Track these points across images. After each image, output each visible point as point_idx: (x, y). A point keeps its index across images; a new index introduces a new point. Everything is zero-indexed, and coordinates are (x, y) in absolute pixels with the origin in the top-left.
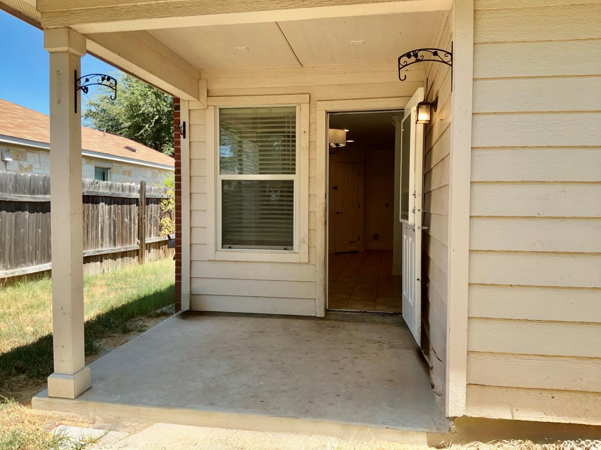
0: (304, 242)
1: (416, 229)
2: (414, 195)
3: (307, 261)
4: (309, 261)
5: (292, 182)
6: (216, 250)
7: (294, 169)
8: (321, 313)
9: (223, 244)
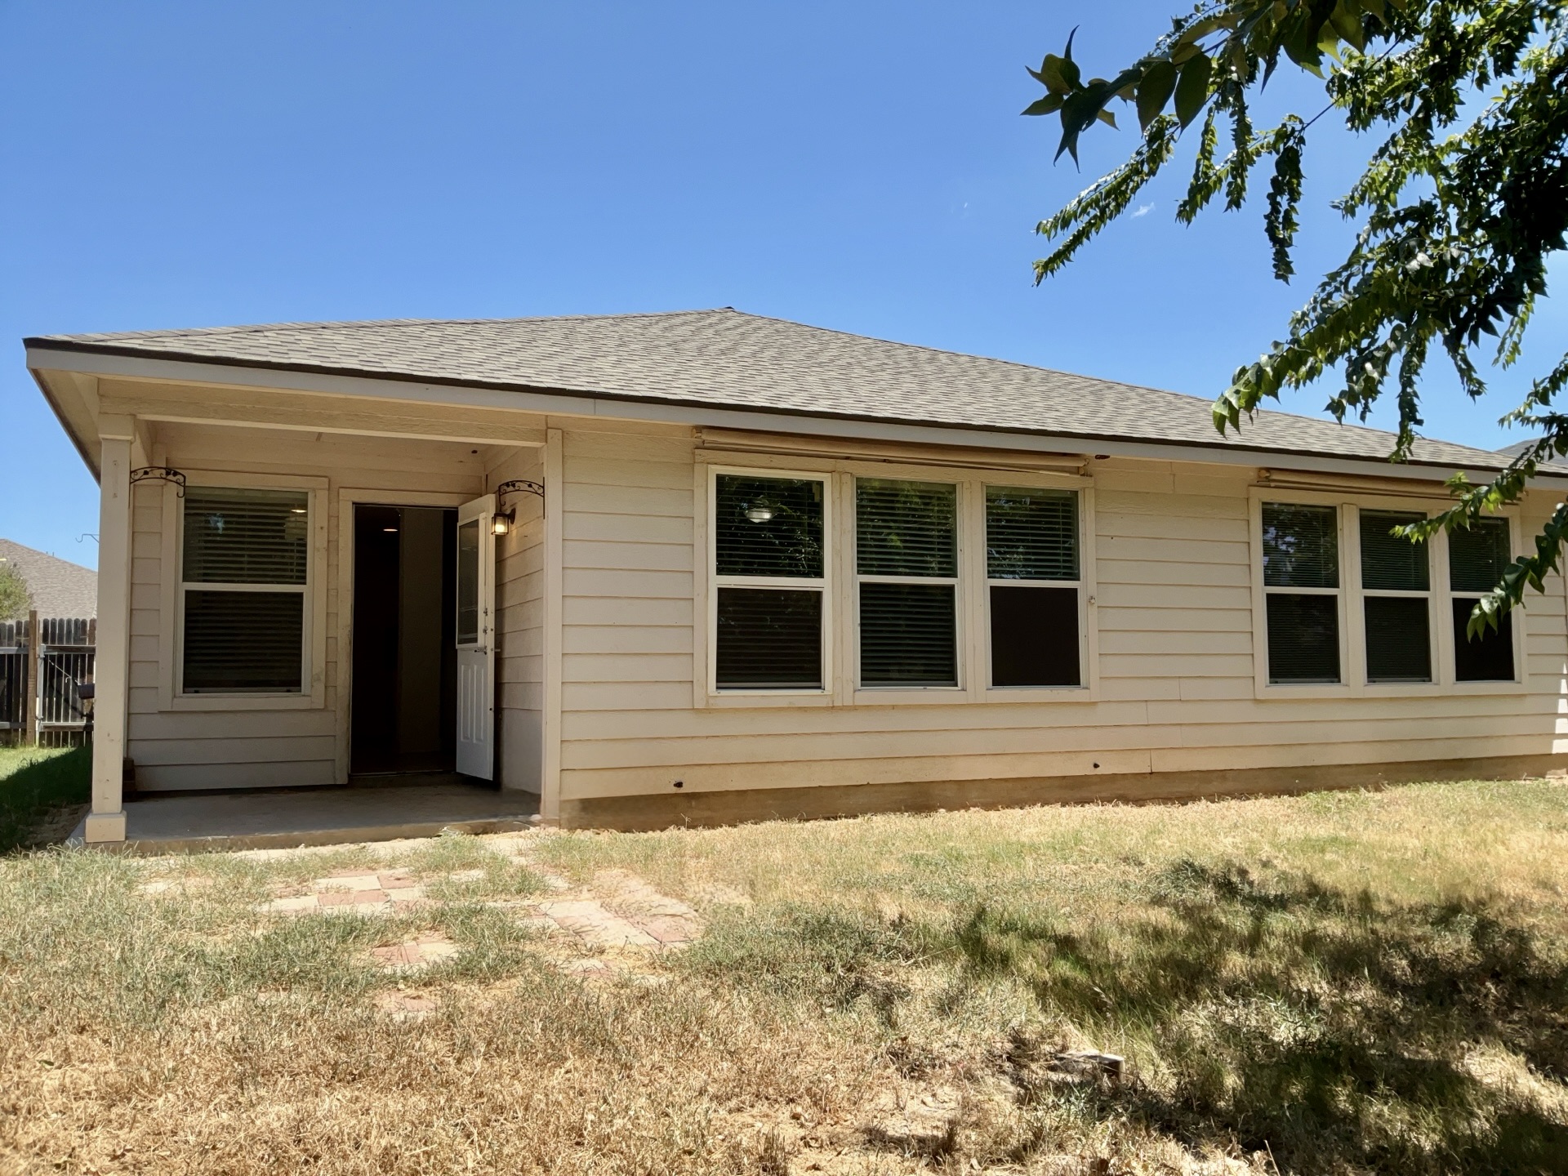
0: (319, 680)
1: (489, 651)
2: (486, 613)
3: (322, 707)
4: (326, 706)
5: (300, 595)
6: (175, 696)
7: (304, 578)
8: (342, 779)
9: (185, 685)
